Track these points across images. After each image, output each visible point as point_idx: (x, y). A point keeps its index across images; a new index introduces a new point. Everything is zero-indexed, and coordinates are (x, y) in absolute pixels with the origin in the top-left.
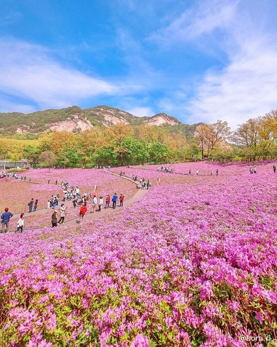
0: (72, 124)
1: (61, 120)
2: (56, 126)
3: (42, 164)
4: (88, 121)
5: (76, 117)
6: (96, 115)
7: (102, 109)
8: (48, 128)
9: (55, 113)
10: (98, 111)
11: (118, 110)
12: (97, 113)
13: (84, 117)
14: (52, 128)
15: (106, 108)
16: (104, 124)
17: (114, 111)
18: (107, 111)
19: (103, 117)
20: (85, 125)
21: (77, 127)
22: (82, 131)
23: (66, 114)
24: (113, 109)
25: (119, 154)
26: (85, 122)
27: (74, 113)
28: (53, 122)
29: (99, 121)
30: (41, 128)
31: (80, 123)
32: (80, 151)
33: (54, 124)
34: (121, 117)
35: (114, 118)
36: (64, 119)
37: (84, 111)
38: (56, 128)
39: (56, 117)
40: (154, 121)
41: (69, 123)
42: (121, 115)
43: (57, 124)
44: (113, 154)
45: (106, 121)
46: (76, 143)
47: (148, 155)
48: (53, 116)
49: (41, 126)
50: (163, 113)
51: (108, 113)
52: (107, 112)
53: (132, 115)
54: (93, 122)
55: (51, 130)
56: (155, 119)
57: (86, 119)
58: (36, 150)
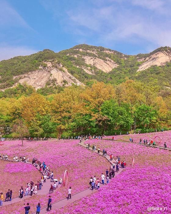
0: (45, 74)
1: (31, 70)
2: (26, 79)
3: (13, 135)
4: (64, 69)
5: (49, 64)
6: (74, 59)
7: (81, 50)
8: (16, 81)
9: (24, 62)
10: (76, 52)
11: (102, 49)
12: (76, 56)
13: (59, 64)
14: (21, 82)
15: (86, 47)
16: (85, 70)
17: (97, 51)
18: (88, 51)
19: (84, 60)
20: (61, 73)
21: (52, 78)
22: (58, 82)
23: (37, 61)
24: (95, 47)
25: (97, 123)
26: (61, 70)
27: (46, 59)
28: (22, 73)
29: (78, 67)
30: (8, 81)
31: (54, 72)
32: (54, 119)
33: (23, 76)
34: (107, 58)
35: (98, 60)
36: (34, 68)
37: (58, 56)
38: (25, 82)
39: (25, 67)
40: (153, 59)
41: (40, 73)
42: (107, 55)
43: (26, 75)
44: (91, 121)
45: (87, 66)
46: (49, 110)
47: (132, 121)
48: (22, 65)
49: (8, 79)
50: (166, 47)
51: (90, 55)
52: (87, 53)
53: (121, 54)
54: (70, 69)
55: (20, 84)
56: (154, 56)
57: (61, 65)
58: (6, 118)
